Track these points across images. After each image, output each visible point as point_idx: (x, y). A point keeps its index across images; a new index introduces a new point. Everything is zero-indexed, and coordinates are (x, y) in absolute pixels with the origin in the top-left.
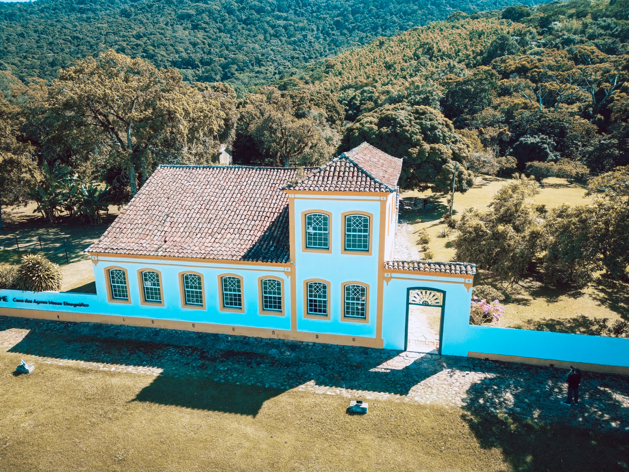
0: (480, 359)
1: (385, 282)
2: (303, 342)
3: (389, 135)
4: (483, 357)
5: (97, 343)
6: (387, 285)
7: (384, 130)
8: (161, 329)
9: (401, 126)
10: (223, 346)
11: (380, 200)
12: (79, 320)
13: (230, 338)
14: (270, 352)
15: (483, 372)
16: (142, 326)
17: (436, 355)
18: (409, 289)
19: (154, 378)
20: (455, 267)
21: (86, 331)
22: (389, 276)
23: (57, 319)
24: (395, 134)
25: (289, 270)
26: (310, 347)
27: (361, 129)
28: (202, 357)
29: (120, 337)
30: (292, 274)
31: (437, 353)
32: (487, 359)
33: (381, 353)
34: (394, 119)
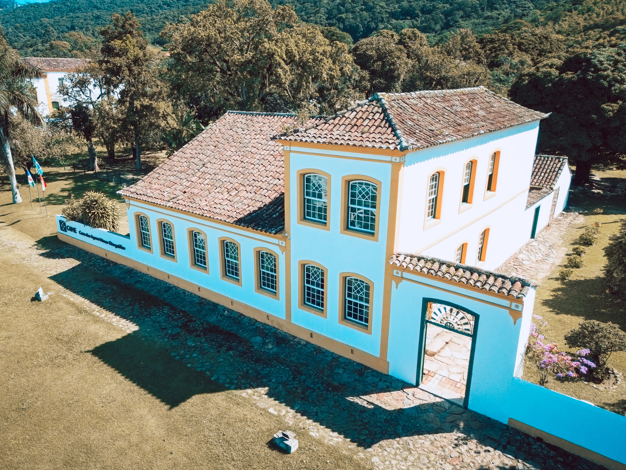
0: (527, 436)
1: (394, 284)
2: (296, 337)
3: (574, 83)
4: (533, 435)
5: (115, 288)
6: (397, 287)
7: (569, 75)
8: (174, 286)
9: (597, 70)
10: (213, 319)
11: (391, 162)
12: (119, 262)
13: (226, 312)
14: (253, 340)
15: (516, 457)
16: (161, 279)
17: (459, 406)
18: (426, 302)
19: (124, 334)
22: (399, 275)
23: (105, 257)
25: (284, 245)
29: (138, 286)
30: (286, 249)
31: (461, 404)
32: (539, 439)
33: (380, 380)
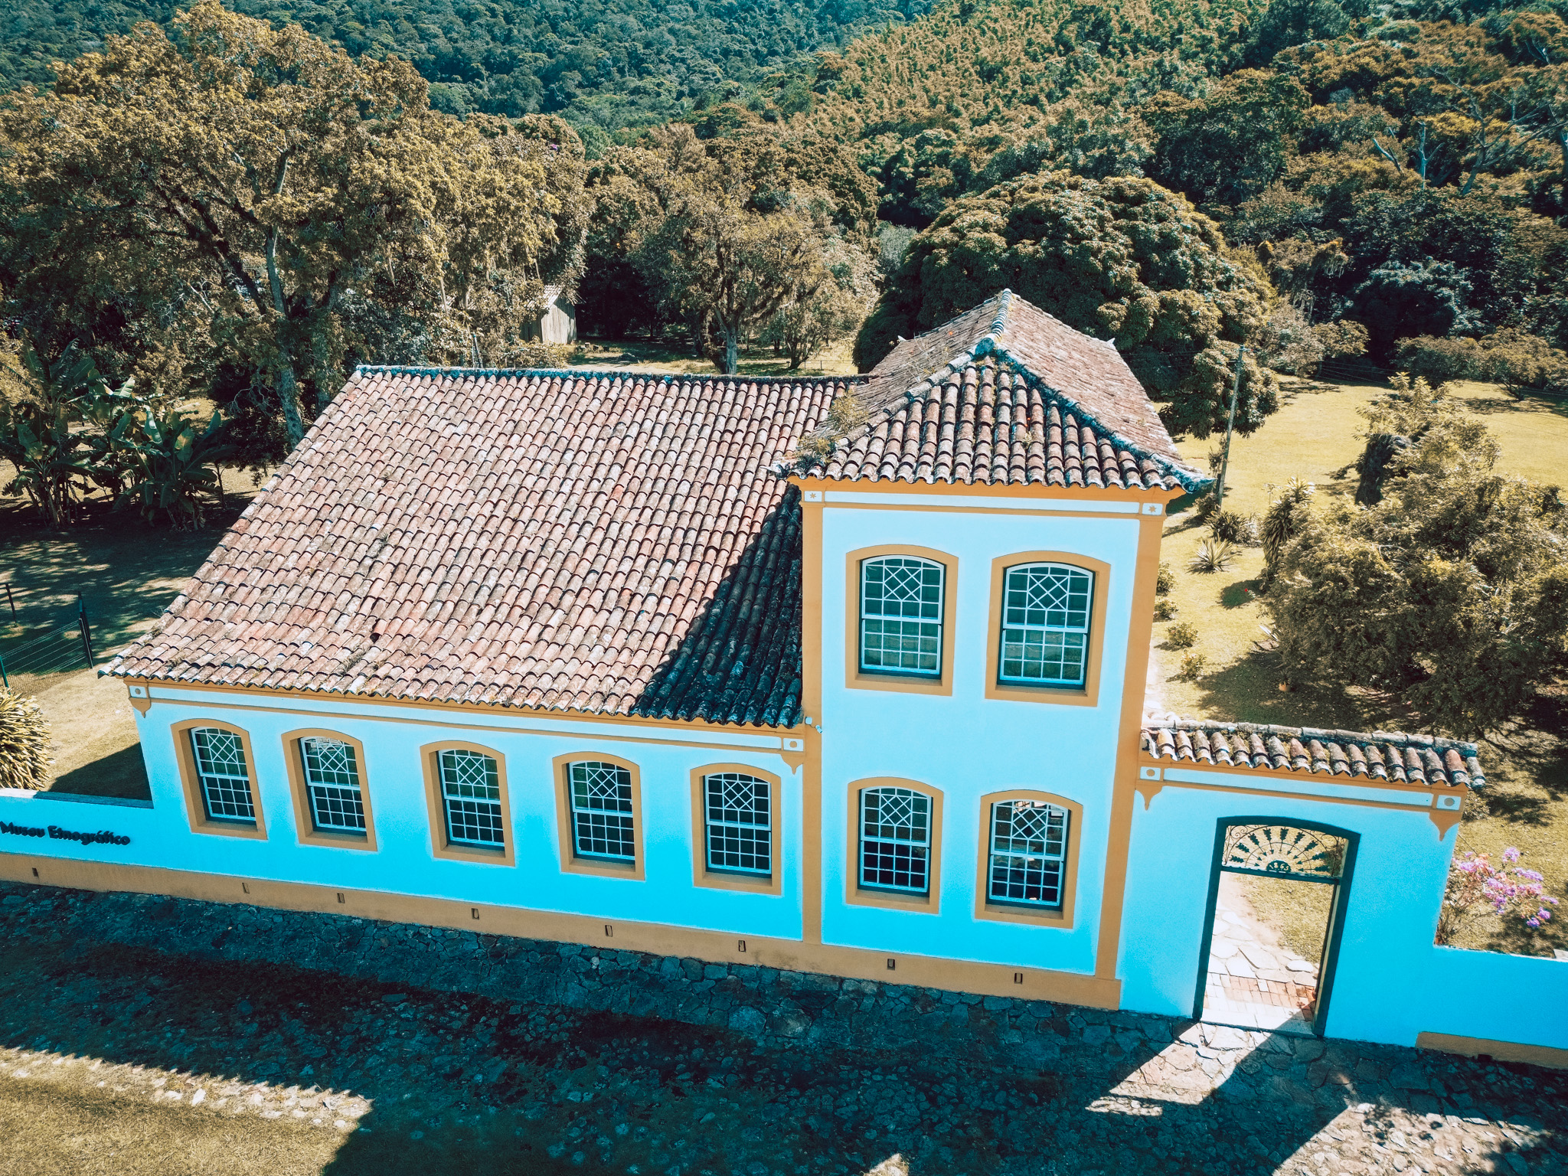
0: (1461, 1059)
1: (1139, 797)
2: (842, 980)
3: (1041, 263)
4: (1470, 1052)
5: (155, 981)
6: (1147, 806)
7: (1026, 247)
8: (367, 922)
9: (1078, 238)
10: (572, 994)
11: (1138, 515)
12: (101, 885)
13: (595, 961)
14: (734, 1021)
15: (1491, 1119)
16: (305, 909)
17: (1305, 1038)
18: (1223, 824)
19: (338, 1141)
20: (1403, 754)
21: (120, 928)
22: (1157, 777)
23: (31, 879)
24: (1057, 260)
25: (800, 746)
26: (868, 1002)
27: (956, 244)
28: (507, 1044)
29: (232, 951)
30: (809, 762)
31: (1306, 1029)
32: (1485, 1059)
33: (1113, 1029)
34: (1055, 217)
